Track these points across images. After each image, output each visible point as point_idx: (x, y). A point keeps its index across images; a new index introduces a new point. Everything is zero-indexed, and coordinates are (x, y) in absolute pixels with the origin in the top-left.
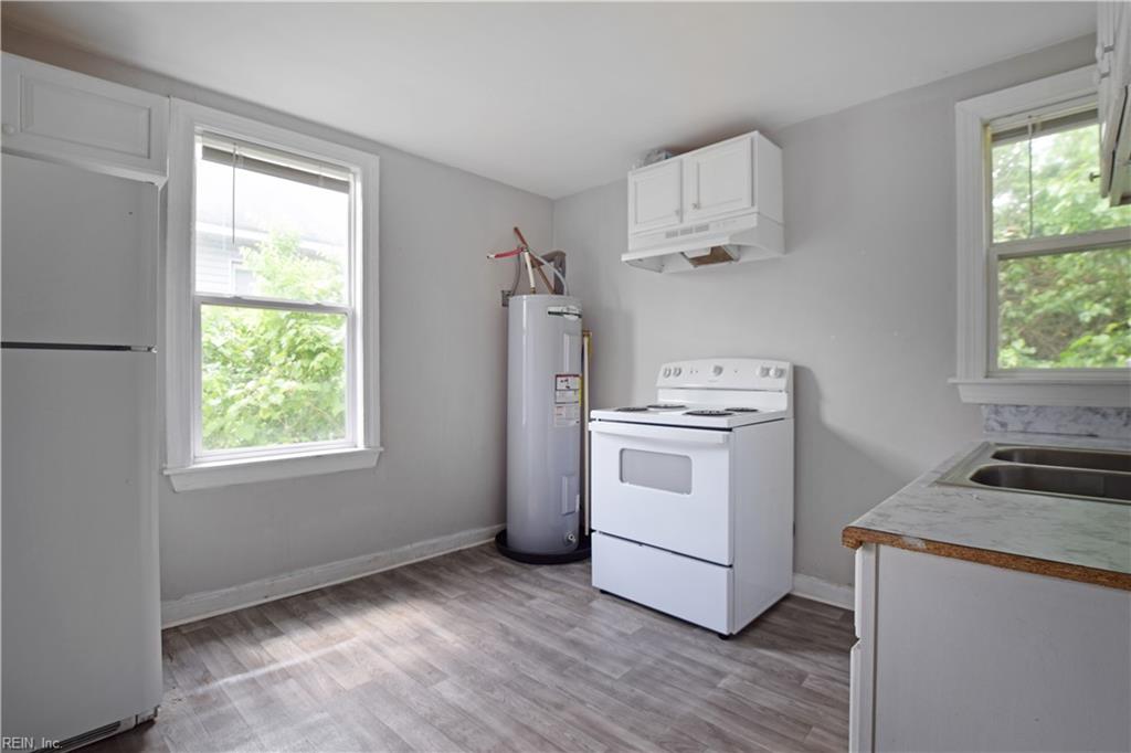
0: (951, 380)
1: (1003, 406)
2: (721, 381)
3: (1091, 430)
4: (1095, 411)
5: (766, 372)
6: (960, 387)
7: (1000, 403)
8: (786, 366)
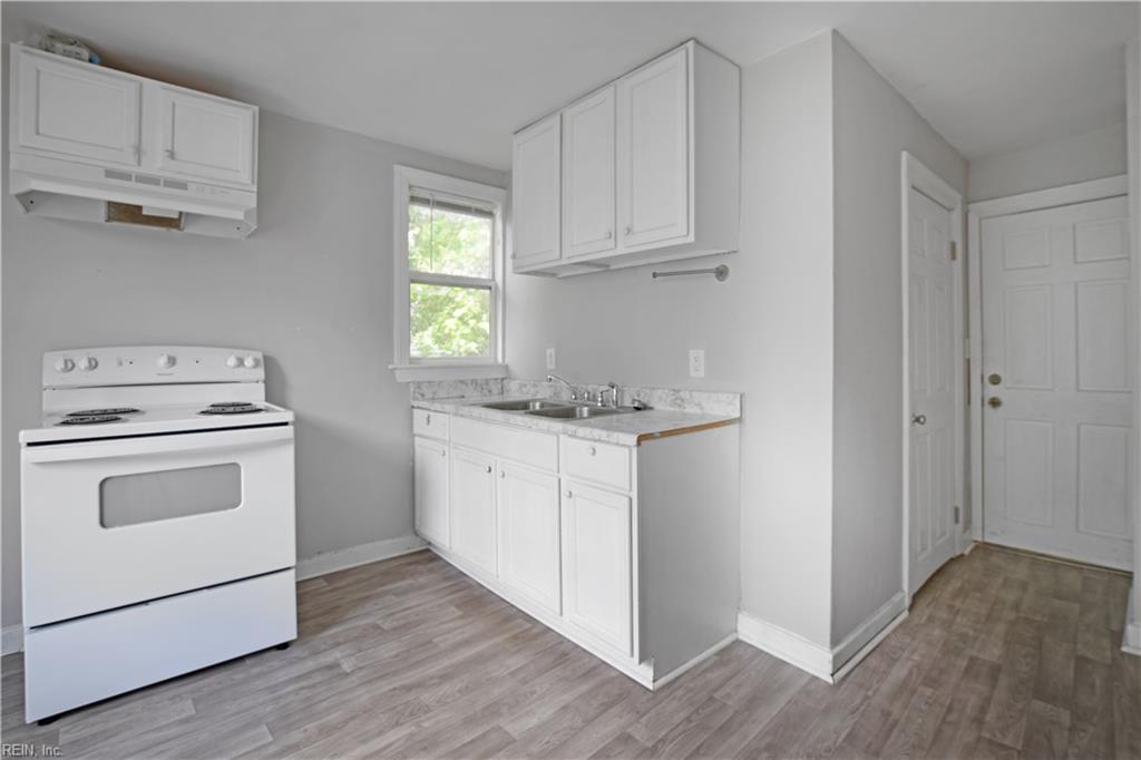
0: (390, 367)
1: (422, 383)
2: (178, 374)
3: (462, 393)
4: (462, 382)
5: (241, 362)
6: (397, 372)
7: (420, 380)
8: (260, 356)
